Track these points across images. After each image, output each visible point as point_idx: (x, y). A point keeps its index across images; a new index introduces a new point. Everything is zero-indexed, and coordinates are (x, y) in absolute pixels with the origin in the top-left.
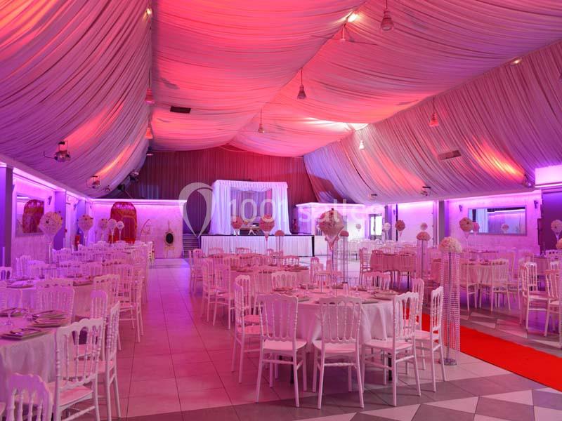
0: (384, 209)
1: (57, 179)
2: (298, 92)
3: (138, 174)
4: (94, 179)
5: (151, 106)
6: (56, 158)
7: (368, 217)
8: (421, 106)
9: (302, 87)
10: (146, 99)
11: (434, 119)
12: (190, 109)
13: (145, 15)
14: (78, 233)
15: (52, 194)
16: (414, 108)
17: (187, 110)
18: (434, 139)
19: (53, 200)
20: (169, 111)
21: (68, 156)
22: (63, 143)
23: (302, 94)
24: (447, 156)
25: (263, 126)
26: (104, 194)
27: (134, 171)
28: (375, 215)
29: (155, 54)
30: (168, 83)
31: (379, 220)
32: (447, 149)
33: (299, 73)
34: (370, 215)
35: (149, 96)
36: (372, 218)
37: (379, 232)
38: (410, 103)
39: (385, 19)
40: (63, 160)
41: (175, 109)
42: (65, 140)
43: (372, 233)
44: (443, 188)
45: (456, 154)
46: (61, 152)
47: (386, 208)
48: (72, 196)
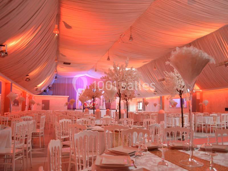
0: (142, 100)
1: (24, 87)
2: (107, 58)
3: (51, 86)
4: (36, 88)
5: (57, 63)
6: (26, 80)
7: (137, 103)
8: (151, 63)
9: (109, 56)
10: (55, 61)
11: (155, 68)
12: (70, 63)
13: (55, 36)
14: (29, 107)
15: (22, 93)
16: (149, 63)
17: (69, 64)
18: (156, 75)
19: (22, 94)
20: (63, 64)
21: (30, 80)
22: (28, 76)
23: (109, 59)
24: (161, 80)
25: (97, 69)
26: (39, 93)
27: (50, 85)
28: (140, 102)
29: (58, 46)
30: (62, 55)
31: (141, 104)
32: (160, 78)
33: (108, 52)
34: (138, 102)
35: (56, 60)
36: (139, 103)
37: (141, 108)
38: (147, 62)
39: (130, 38)
40: (28, 81)
41: (65, 63)
42: (29, 75)
43: (139, 109)
44: (161, 91)
45: (164, 80)
46: (27, 78)
47: (143, 99)
48: (28, 94)
